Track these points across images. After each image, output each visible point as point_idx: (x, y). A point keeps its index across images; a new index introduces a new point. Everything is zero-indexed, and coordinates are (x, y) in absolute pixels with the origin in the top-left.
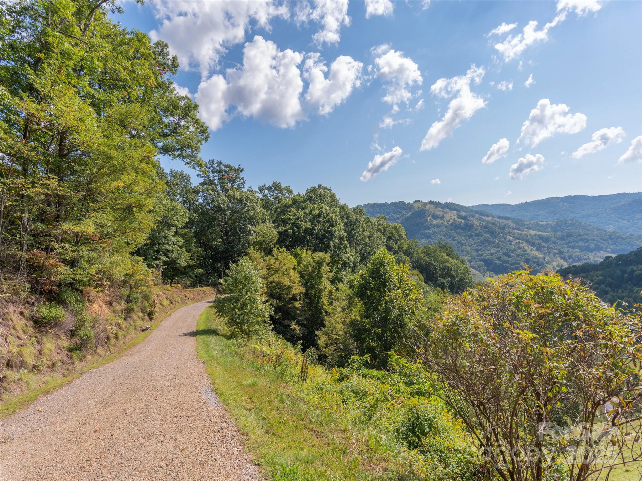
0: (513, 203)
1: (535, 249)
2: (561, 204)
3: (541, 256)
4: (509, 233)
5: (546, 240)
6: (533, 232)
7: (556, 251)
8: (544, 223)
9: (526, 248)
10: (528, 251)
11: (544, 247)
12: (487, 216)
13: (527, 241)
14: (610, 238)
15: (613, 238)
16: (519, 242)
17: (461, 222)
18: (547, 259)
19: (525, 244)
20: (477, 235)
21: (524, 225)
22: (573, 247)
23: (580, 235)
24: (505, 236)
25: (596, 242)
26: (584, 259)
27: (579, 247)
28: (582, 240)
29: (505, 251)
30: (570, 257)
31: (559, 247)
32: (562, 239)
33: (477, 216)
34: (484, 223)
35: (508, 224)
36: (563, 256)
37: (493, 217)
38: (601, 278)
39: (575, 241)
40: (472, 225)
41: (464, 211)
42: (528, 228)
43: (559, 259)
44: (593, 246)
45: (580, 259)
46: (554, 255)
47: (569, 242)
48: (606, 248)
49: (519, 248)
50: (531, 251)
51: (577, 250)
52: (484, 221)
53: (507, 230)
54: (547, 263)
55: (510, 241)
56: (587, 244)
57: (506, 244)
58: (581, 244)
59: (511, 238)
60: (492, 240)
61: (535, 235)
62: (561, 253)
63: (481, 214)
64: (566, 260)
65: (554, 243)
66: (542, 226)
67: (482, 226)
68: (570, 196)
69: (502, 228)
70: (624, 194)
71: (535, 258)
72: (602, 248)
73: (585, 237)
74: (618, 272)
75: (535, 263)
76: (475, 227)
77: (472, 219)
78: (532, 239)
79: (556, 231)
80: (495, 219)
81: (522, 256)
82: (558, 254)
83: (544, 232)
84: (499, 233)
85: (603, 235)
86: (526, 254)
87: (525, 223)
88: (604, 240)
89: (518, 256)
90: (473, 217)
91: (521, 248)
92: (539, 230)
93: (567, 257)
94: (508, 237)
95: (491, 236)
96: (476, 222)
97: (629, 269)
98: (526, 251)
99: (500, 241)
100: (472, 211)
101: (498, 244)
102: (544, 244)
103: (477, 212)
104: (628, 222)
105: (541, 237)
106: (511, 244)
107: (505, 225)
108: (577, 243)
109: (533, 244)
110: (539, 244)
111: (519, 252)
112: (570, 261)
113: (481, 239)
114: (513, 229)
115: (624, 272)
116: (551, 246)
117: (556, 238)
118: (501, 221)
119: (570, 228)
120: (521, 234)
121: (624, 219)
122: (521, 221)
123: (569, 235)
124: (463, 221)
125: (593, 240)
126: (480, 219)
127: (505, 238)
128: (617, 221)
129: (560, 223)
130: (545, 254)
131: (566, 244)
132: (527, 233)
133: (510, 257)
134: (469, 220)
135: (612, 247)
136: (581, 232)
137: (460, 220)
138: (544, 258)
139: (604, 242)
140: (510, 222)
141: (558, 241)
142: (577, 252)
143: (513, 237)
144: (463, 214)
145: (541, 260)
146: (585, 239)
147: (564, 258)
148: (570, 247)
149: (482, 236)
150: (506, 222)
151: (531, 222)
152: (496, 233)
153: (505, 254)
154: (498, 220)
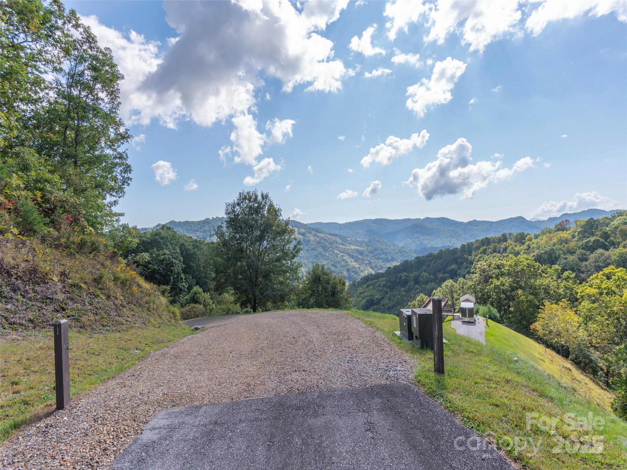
0: (341, 222)
1: (353, 260)
2: (372, 225)
3: (358, 266)
4: (336, 247)
5: (361, 253)
6: (353, 247)
7: (367, 262)
8: (361, 240)
9: (348, 260)
10: (349, 263)
11: (360, 259)
12: (321, 233)
13: (349, 255)
14: (400, 252)
15: (401, 251)
16: (343, 255)
17: (301, 238)
18: (361, 268)
19: (347, 257)
20: (313, 249)
21: (347, 241)
22: (378, 259)
23: (382, 250)
24: (333, 250)
25: (391, 255)
26: (384, 268)
27: (382, 259)
28: (383, 253)
29: (333, 263)
30: (376, 267)
31: (369, 259)
32: (371, 252)
33: (313, 232)
34: (318, 239)
35: (336, 240)
36: (371, 266)
37: (325, 234)
38: (385, 282)
39: (379, 254)
40: (309, 241)
41: (303, 228)
42: (350, 244)
43: (369, 268)
44: (390, 258)
45: (382, 268)
46: (366, 265)
47: (376, 255)
48: (397, 259)
49: (343, 260)
50: (351, 262)
51: (380, 261)
52: (318, 237)
53: (335, 245)
54: (361, 272)
55: (337, 254)
56: (386, 256)
57: (334, 257)
58: (383, 256)
59: (337, 252)
60: (324, 253)
61: (354, 249)
62: (370, 263)
63: (317, 231)
64: (373, 269)
65: (367, 255)
66: (359, 242)
67: (317, 242)
68: (378, 219)
69: (332, 243)
70: (409, 219)
71: (354, 268)
72: (395, 259)
73: (385, 251)
74: (394, 278)
75: (353, 272)
76: (312, 242)
77: (309, 235)
78: (352, 252)
79: (368, 246)
80: (327, 235)
81: (345, 266)
82: (368, 264)
83: (361, 247)
84: (329, 248)
85: (396, 249)
86: (347, 265)
87: (348, 239)
88: (396, 253)
89: (342, 266)
90: (310, 233)
91: (344, 260)
92: (357, 246)
93: (374, 267)
94: (335, 251)
95: (323, 250)
96: (312, 238)
97: (399, 276)
98: (347, 262)
99: (330, 255)
100: (309, 228)
101: (328, 257)
102: (359, 256)
103: (313, 229)
104: (411, 239)
105: (358, 251)
106: (337, 257)
107: (334, 241)
108: (381, 255)
109: (352, 257)
110: (356, 257)
111: (343, 263)
112: (376, 269)
113: (316, 252)
114: (340, 244)
115: (396, 278)
116: (364, 258)
117: (368, 251)
118: (331, 237)
119: (377, 244)
120: (345, 249)
121: (409, 238)
122: (345, 238)
123: (376, 250)
124: (302, 237)
125: (390, 253)
126: (315, 235)
127: (333, 252)
128: (405, 239)
129: (371, 240)
130: (360, 264)
131: (374, 256)
132: (348, 247)
133: (336, 267)
134: (306, 237)
135: (400, 258)
136: (383, 247)
137: (300, 236)
138: (359, 268)
139: (396, 255)
140: (338, 239)
141: (369, 254)
142: (380, 262)
143: (339, 251)
144: (302, 230)
145: (357, 269)
146: (385, 252)
147: (372, 267)
148: (375, 259)
149: (316, 250)
150: (335, 238)
151: (353, 239)
152: (327, 247)
153: (333, 265)
154: (329, 236)
